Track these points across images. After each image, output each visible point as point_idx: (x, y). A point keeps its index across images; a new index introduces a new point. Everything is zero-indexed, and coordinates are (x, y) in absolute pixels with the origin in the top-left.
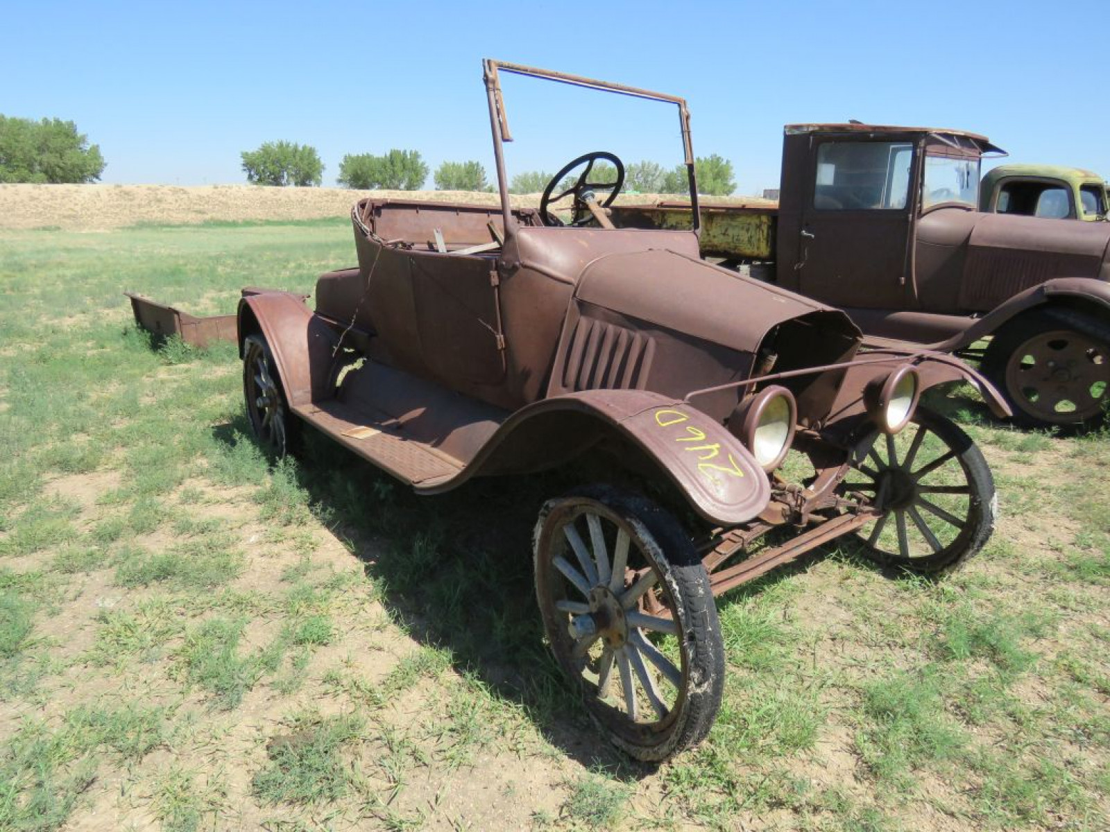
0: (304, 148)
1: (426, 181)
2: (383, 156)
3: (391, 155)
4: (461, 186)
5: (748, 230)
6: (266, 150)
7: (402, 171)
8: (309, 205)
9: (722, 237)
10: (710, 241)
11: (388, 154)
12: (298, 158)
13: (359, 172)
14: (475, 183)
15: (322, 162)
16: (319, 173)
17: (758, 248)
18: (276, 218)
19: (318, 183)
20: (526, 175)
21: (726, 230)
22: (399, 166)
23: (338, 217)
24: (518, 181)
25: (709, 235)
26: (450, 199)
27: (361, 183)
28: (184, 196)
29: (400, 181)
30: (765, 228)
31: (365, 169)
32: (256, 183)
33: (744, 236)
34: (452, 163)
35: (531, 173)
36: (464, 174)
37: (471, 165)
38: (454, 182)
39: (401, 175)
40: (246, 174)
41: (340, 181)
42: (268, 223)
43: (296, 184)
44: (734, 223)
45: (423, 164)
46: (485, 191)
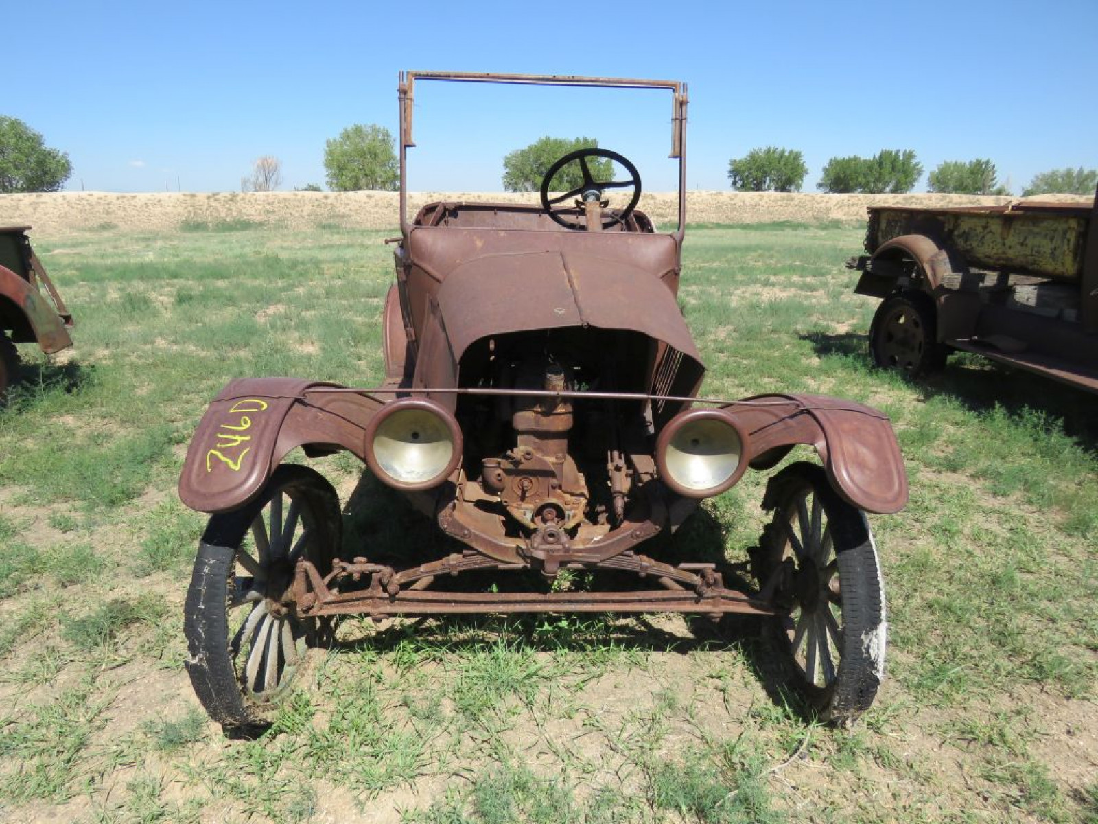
0: (791, 152)
1: (916, 184)
2: (872, 158)
3: (881, 157)
4: (961, 188)
5: (1052, 239)
6: (753, 157)
7: (890, 173)
8: (762, 209)
9: (1019, 247)
10: (1004, 253)
11: (877, 157)
12: (782, 163)
13: (842, 176)
14: (979, 184)
15: (806, 166)
16: (801, 178)
17: (1063, 264)
18: (727, 222)
19: (798, 187)
20: (1054, 173)
21: (1025, 239)
22: (888, 167)
23: (787, 222)
24: (1042, 180)
25: (1004, 244)
26: (921, 203)
27: (842, 187)
28: (652, 201)
29: (886, 184)
30: (1072, 236)
31: (848, 172)
32: (738, 189)
33: (1046, 246)
34: (953, 162)
35: (1062, 169)
36: (965, 175)
37: (979, 163)
38: (952, 184)
39: (887, 178)
40: (731, 181)
41: (820, 185)
42: (718, 226)
43: (776, 189)
44: (1036, 230)
45: (917, 164)
46: (992, 194)
